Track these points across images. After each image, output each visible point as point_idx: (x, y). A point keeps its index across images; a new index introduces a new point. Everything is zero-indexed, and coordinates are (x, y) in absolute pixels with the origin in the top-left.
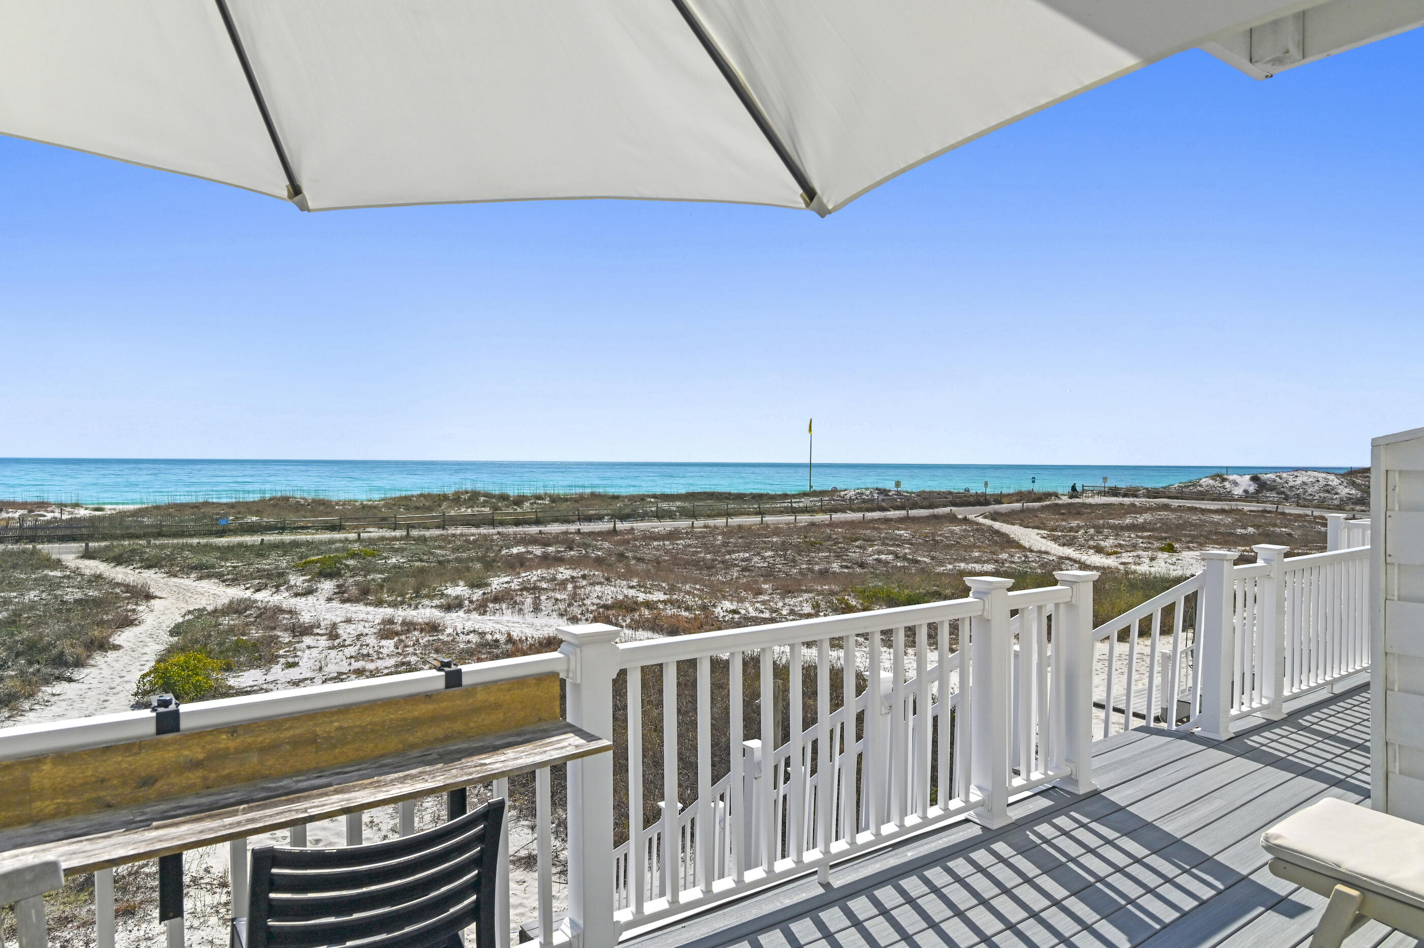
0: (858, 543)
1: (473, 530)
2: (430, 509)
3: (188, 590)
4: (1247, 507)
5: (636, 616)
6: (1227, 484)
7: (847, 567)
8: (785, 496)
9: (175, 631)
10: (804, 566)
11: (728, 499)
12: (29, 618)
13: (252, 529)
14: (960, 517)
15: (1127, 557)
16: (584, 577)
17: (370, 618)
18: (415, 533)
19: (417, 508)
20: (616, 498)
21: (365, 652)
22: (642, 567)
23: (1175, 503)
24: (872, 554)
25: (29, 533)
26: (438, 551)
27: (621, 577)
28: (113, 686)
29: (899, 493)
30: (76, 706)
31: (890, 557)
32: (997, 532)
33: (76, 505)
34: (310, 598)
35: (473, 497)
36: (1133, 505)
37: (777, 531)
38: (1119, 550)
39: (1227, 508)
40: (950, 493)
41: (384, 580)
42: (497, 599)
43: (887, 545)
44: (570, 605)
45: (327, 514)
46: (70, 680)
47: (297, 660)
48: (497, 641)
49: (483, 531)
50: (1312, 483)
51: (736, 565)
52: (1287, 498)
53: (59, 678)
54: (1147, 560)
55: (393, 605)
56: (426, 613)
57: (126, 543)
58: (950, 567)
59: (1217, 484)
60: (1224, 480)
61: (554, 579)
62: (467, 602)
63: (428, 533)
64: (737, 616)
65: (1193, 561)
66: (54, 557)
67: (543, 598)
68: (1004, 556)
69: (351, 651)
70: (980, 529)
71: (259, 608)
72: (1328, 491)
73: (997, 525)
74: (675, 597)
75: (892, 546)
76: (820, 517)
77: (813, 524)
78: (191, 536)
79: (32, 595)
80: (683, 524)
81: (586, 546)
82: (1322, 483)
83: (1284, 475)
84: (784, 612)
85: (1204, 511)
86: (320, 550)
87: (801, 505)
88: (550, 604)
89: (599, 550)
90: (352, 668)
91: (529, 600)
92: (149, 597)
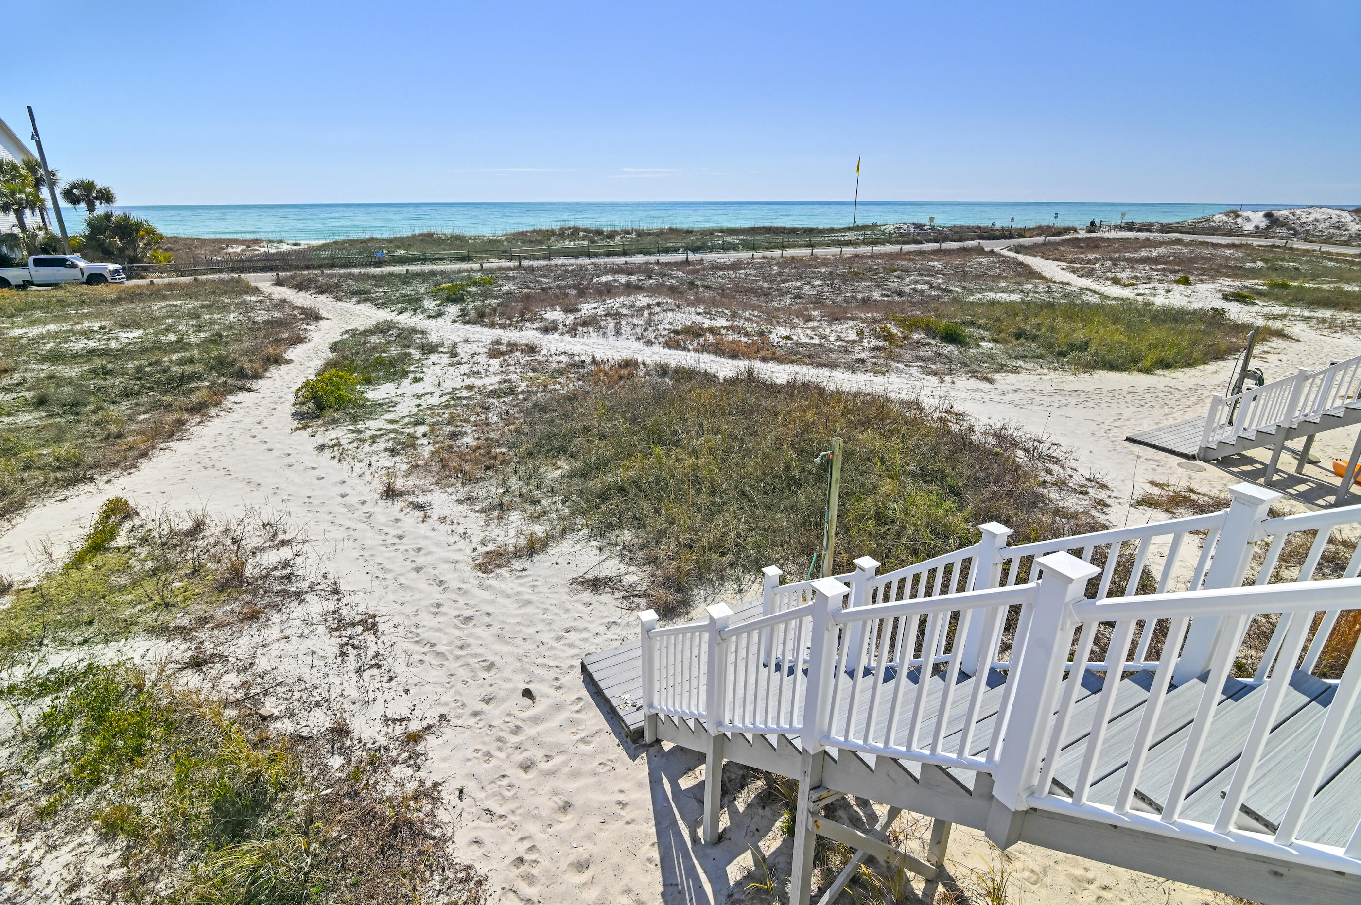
0: (896, 273)
1: (573, 261)
2: (541, 243)
3: (348, 312)
4: (1256, 242)
5: (702, 341)
6: (1240, 220)
7: (887, 296)
8: (832, 230)
9: (334, 348)
10: (849, 294)
11: (783, 233)
12: (227, 336)
13: (402, 261)
14: (987, 249)
15: (1142, 289)
16: (658, 304)
17: (484, 338)
18: (525, 263)
19: (531, 242)
20: (689, 232)
21: (475, 369)
22: (708, 294)
23: (1187, 238)
24: (909, 284)
25: (239, 265)
26: (542, 280)
27: (690, 304)
28: (281, 396)
29: (933, 228)
30: (252, 412)
31: (926, 287)
32: (1021, 264)
33: (281, 242)
34: (440, 319)
35: (576, 231)
36: (1148, 239)
37: (825, 262)
38: (1134, 281)
39: (1237, 242)
40: (979, 228)
41: (499, 304)
42: (585, 324)
43: (922, 275)
44: (646, 330)
45: (461, 247)
46: (250, 390)
47: (422, 375)
48: (583, 362)
49: (581, 261)
50: (1325, 220)
51: (790, 293)
52: (1295, 235)
53: (240, 389)
54: (1163, 292)
55: (503, 327)
56: (528, 335)
57: (306, 272)
58: (980, 296)
59: (1230, 220)
60: (1238, 216)
61: (633, 306)
62: (561, 326)
63: (535, 264)
64: (789, 342)
65: (1209, 294)
66: (253, 284)
67: (623, 323)
68: (1029, 286)
69: (465, 368)
70: (1005, 261)
71: (399, 329)
72: (1338, 228)
73: (1021, 258)
74: (736, 323)
75: (927, 276)
76: (863, 250)
77: (856, 256)
78: (355, 266)
79: (232, 317)
80: (745, 255)
81: (663, 275)
82: (1335, 219)
83: (1298, 212)
84: (832, 338)
85: (1215, 246)
86: (448, 276)
87: (846, 238)
88: (629, 328)
89: (673, 278)
90: (464, 384)
91: (611, 324)
92: (318, 318)
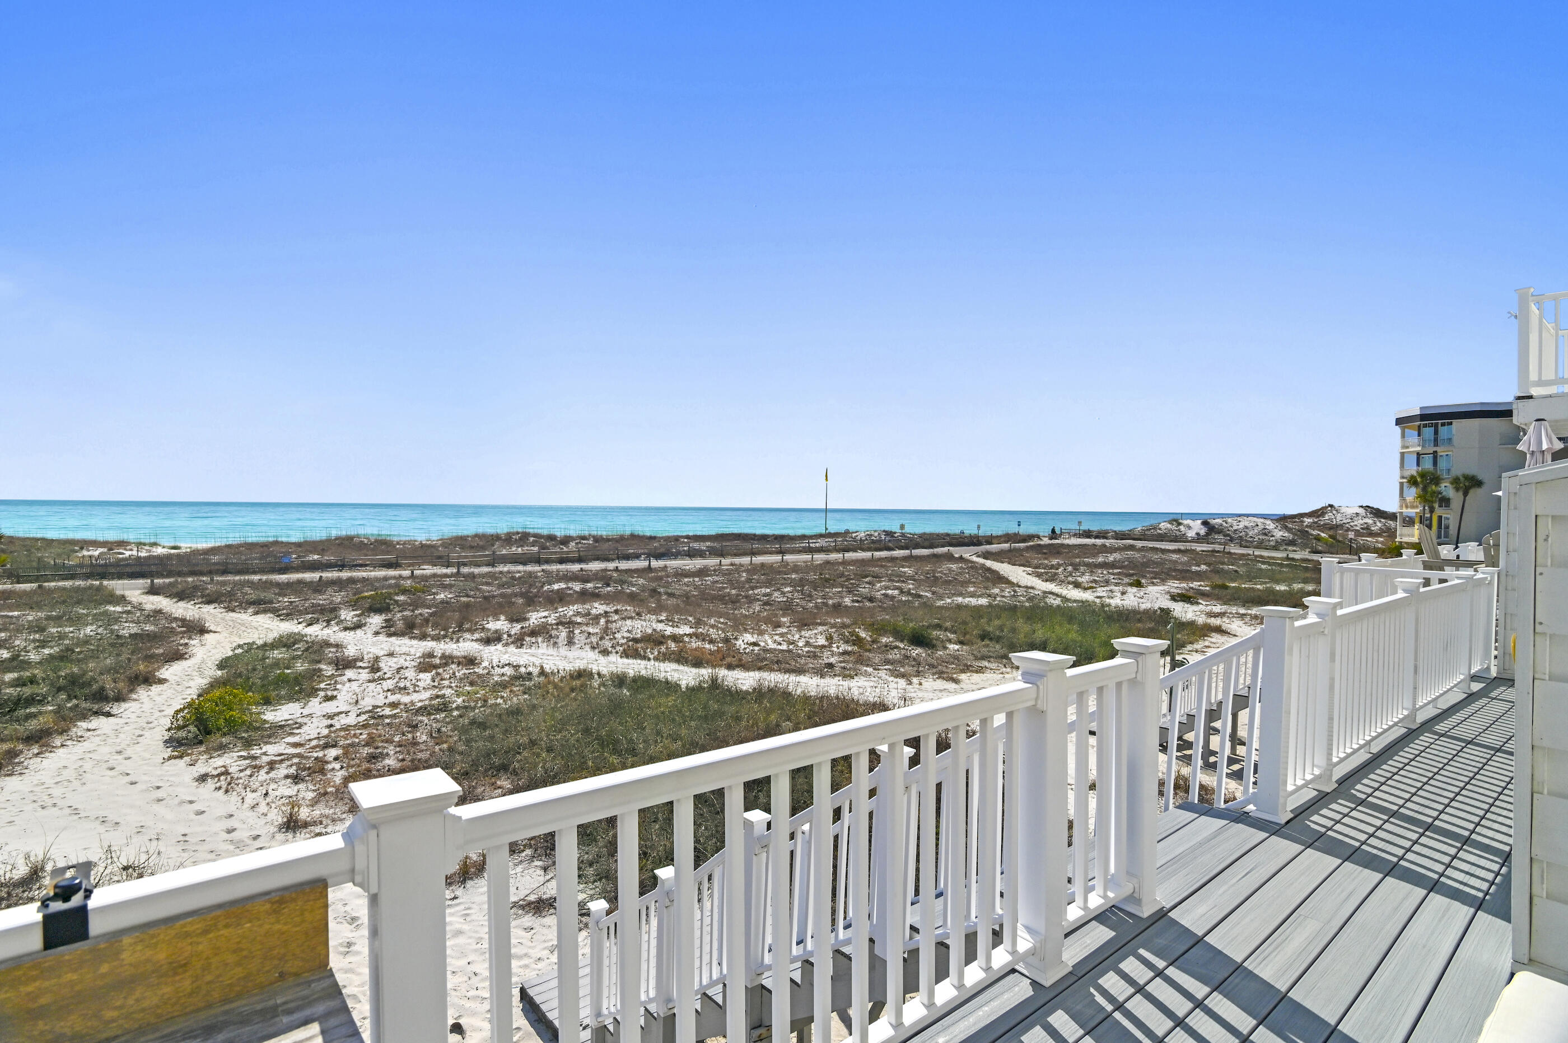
0: (867, 580)
1: (520, 568)
2: (483, 548)
3: (243, 625)
4: (1199, 548)
5: (663, 649)
6: (1182, 528)
7: (858, 601)
8: (803, 537)
9: (222, 665)
10: (819, 601)
11: (753, 539)
12: (81, 652)
13: (314, 567)
14: (957, 556)
15: (1101, 592)
16: (616, 612)
17: (413, 651)
18: (465, 570)
19: (472, 547)
20: (652, 538)
21: (402, 685)
22: (672, 601)
23: (1139, 544)
24: (880, 589)
25: (100, 570)
26: (484, 588)
27: (651, 611)
28: (150, 720)
29: (903, 535)
30: (110, 741)
31: (896, 592)
32: (989, 570)
33: (155, 544)
34: (359, 632)
35: (524, 537)
36: (1104, 546)
37: (796, 569)
38: (1094, 585)
39: (1182, 548)
40: (948, 535)
41: (431, 615)
42: (533, 633)
43: (893, 581)
44: (601, 639)
45: (388, 553)
46: (109, 715)
47: (335, 693)
48: (530, 674)
49: (529, 568)
50: (1253, 527)
51: (759, 600)
52: (1232, 540)
53: (97, 713)
54: (1119, 595)
55: (437, 638)
56: (467, 646)
57: (190, 579)
58: (949, 601)
59: (1174, 527)
60: (1180, 524)
61: (589, 614)
62: (505, 636)
63: (476, 571)
64: (756, 648)
65: (1158, 595)
66: (119, 592)
67: (577, 632)
68: (996, 591)
69: (389, 684)
70: (973, 567)
71: (307, 642)
72: (1265, 534)
73: (989, 563)
74: (700, 630)
75: (897, 582)
76: (834, 556)
77: (828, 562)
78: (254, 573)
79: (89, 630)
80: (712, 562)
81: (622, 582)
82: (1262, 526)
83: (1231, 520)
84: (801, 644)
85: (1164, 551)
86: (373, 585)
87: (817, 545)
88: (583, 637)
89: (633, 585)
90: (387, 701)
91: (563, 634)
92: (203, 631)
